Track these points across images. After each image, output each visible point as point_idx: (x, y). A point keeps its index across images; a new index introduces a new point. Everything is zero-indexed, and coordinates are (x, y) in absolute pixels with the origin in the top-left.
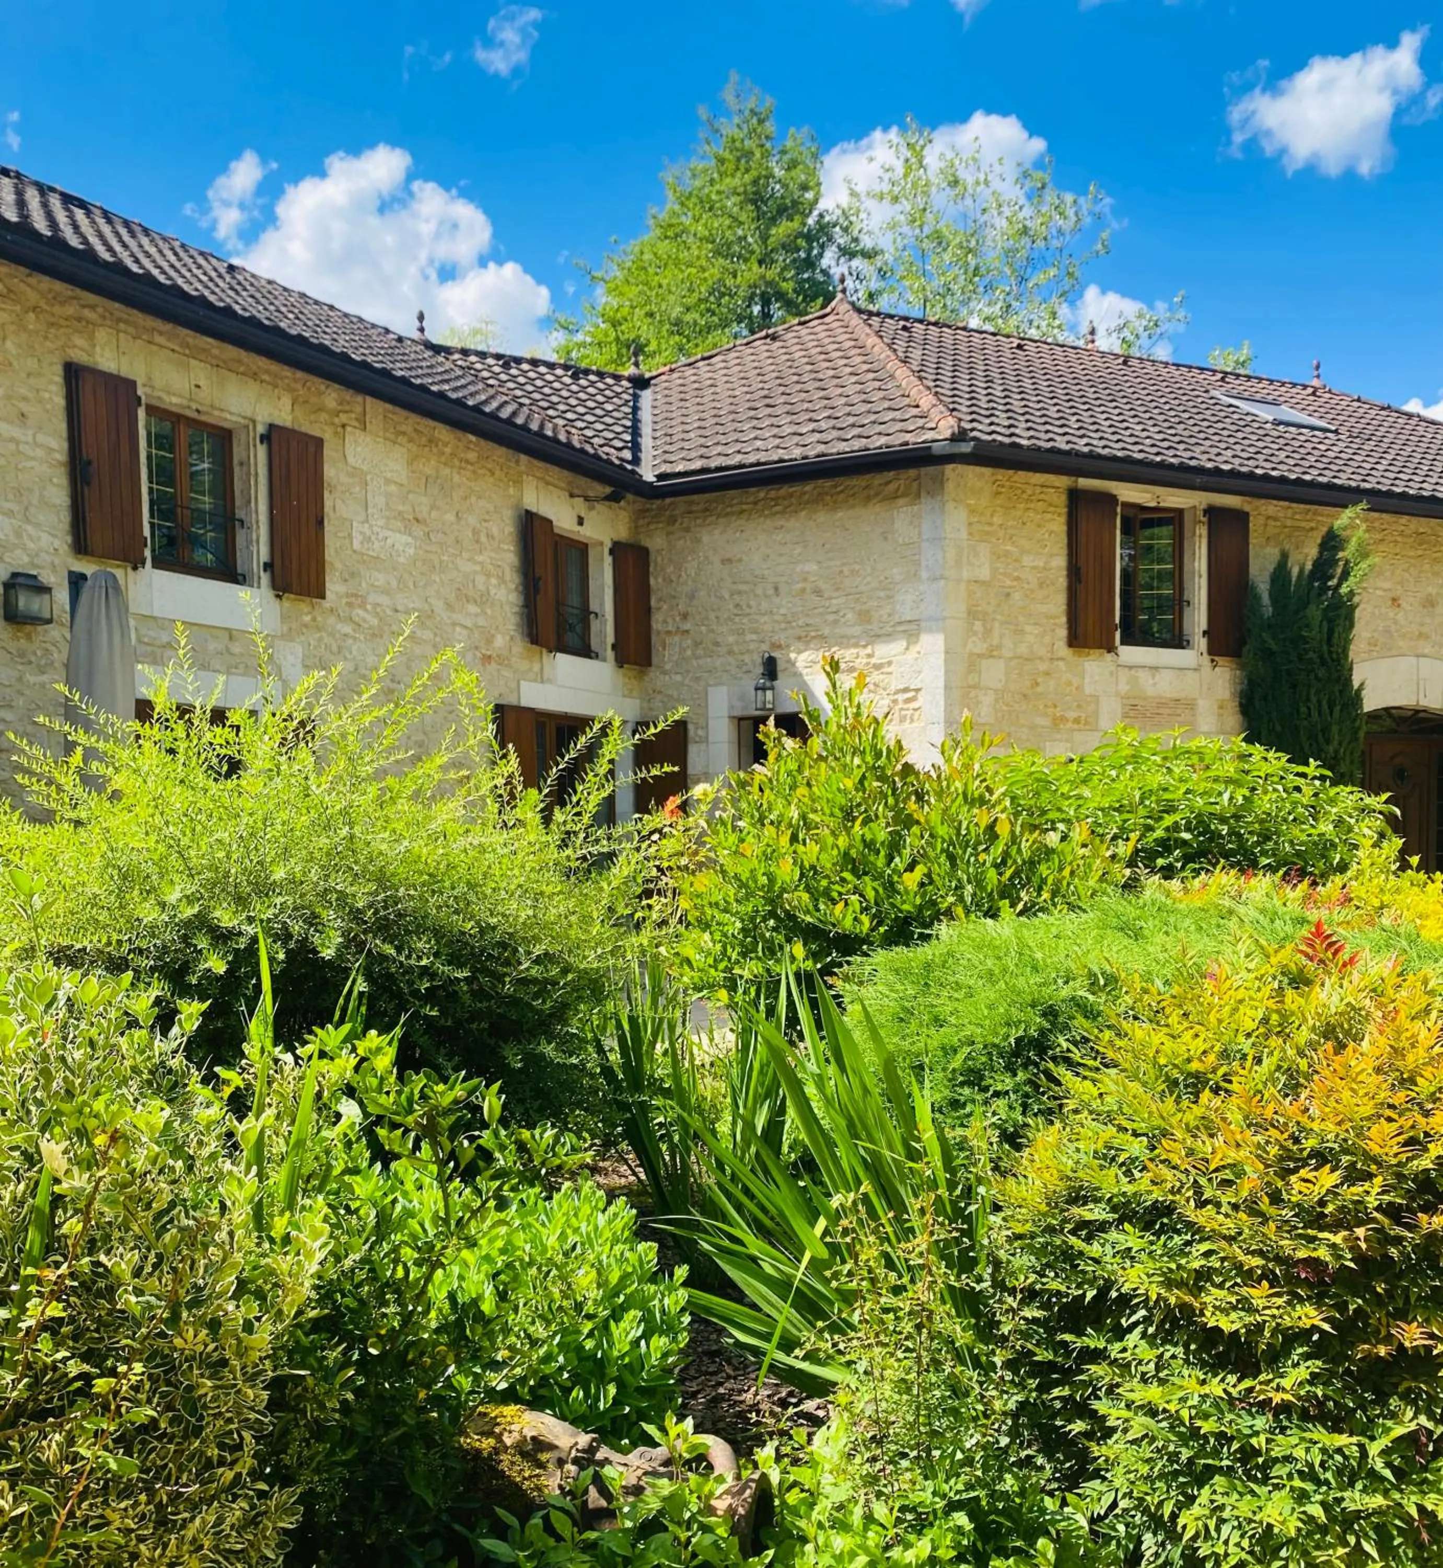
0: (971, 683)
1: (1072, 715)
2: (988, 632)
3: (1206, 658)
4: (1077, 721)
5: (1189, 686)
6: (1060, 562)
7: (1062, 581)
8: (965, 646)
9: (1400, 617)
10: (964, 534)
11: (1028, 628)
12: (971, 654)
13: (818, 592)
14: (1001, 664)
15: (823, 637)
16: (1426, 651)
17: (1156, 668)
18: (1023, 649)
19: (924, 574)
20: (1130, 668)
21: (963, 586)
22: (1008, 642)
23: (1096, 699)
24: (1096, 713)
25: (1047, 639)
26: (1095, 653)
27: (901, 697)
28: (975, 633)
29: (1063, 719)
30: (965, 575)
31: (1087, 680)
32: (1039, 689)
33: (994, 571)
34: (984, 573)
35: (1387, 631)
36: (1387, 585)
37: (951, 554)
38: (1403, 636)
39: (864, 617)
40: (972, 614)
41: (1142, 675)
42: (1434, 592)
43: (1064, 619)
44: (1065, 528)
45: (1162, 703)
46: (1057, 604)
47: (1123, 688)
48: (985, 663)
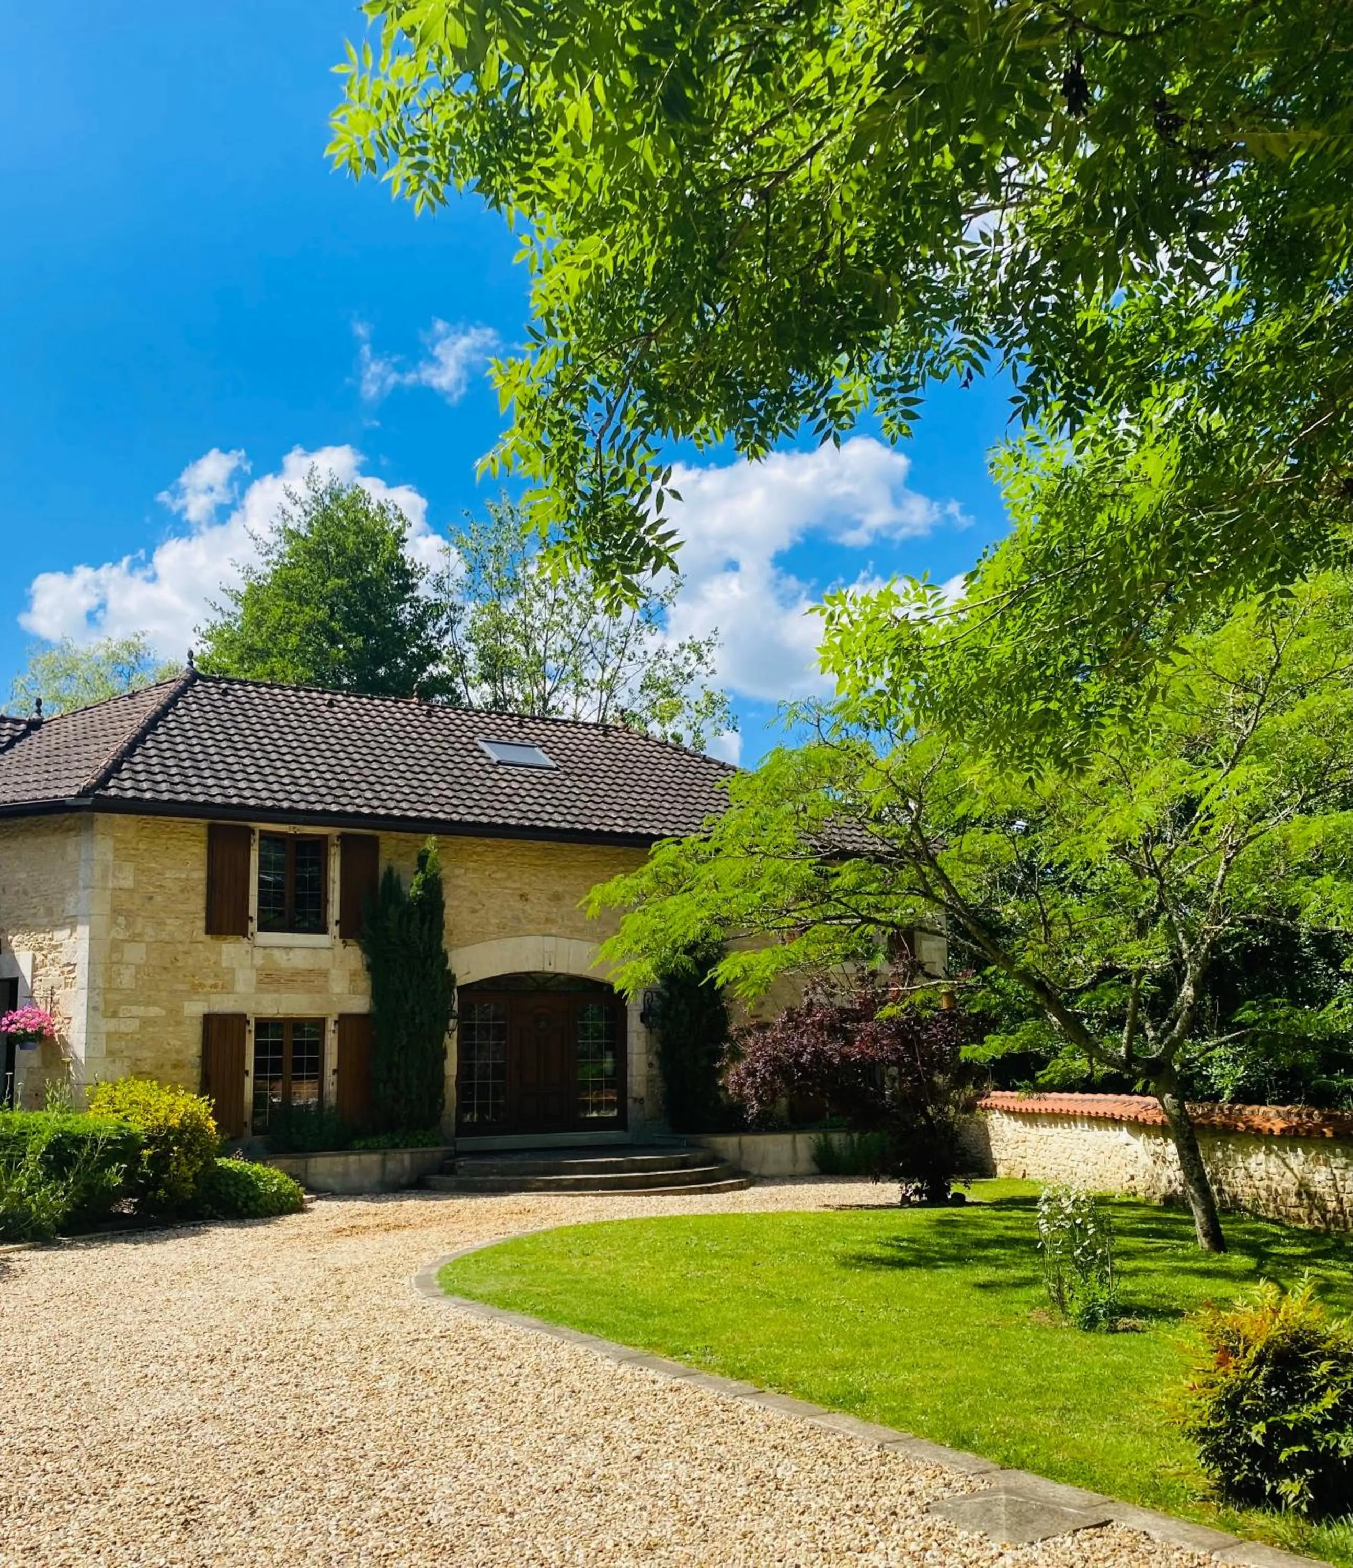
0: (114, 959)
1: (210, 982)
2: (129, 925)
3: (339, 941)
4: (215, 986)
5: (324, 960)
6: (200, 874)
7: (202, 888)
8: (108, 933)
9: (527, 908)
10: (110, 856)
11: (169, 921)
12: (114, 939)
13: (25, 893)
14: (143, 945)
15: (27, 925)
16: (553, 931)
17: (291, 948)
18: (164, 936)
19: (81, 884)
20: (265, 948)
21: (108, 892)
22: (149, 931)
23: (232, 971)
24: (233, 979)
25: (187, 928)
26: (231, 938)
27: (66, 969)
28: (119, 925)
29: (201, 985)
30: (110, 885)
31: (224, 957)
32: (179, 964)
33: (137, 882)
34: (129, 883)
35: (516, 918)
36: (517, 885)
37: (98, 870)
38: (531, 921)
39: (50, 912)
40: (116, 911)
41: (277, 953)
42: (560, 889)
43: (203, 914)
44: (205, 851)
45: (297, 973)
46: (198, 903)
47: (259, 961)
48: (127, 946)
